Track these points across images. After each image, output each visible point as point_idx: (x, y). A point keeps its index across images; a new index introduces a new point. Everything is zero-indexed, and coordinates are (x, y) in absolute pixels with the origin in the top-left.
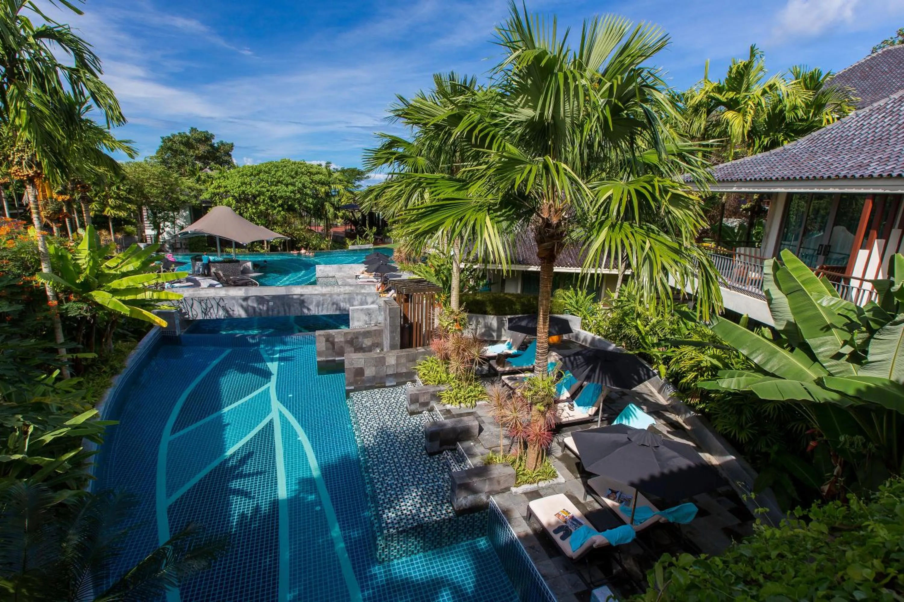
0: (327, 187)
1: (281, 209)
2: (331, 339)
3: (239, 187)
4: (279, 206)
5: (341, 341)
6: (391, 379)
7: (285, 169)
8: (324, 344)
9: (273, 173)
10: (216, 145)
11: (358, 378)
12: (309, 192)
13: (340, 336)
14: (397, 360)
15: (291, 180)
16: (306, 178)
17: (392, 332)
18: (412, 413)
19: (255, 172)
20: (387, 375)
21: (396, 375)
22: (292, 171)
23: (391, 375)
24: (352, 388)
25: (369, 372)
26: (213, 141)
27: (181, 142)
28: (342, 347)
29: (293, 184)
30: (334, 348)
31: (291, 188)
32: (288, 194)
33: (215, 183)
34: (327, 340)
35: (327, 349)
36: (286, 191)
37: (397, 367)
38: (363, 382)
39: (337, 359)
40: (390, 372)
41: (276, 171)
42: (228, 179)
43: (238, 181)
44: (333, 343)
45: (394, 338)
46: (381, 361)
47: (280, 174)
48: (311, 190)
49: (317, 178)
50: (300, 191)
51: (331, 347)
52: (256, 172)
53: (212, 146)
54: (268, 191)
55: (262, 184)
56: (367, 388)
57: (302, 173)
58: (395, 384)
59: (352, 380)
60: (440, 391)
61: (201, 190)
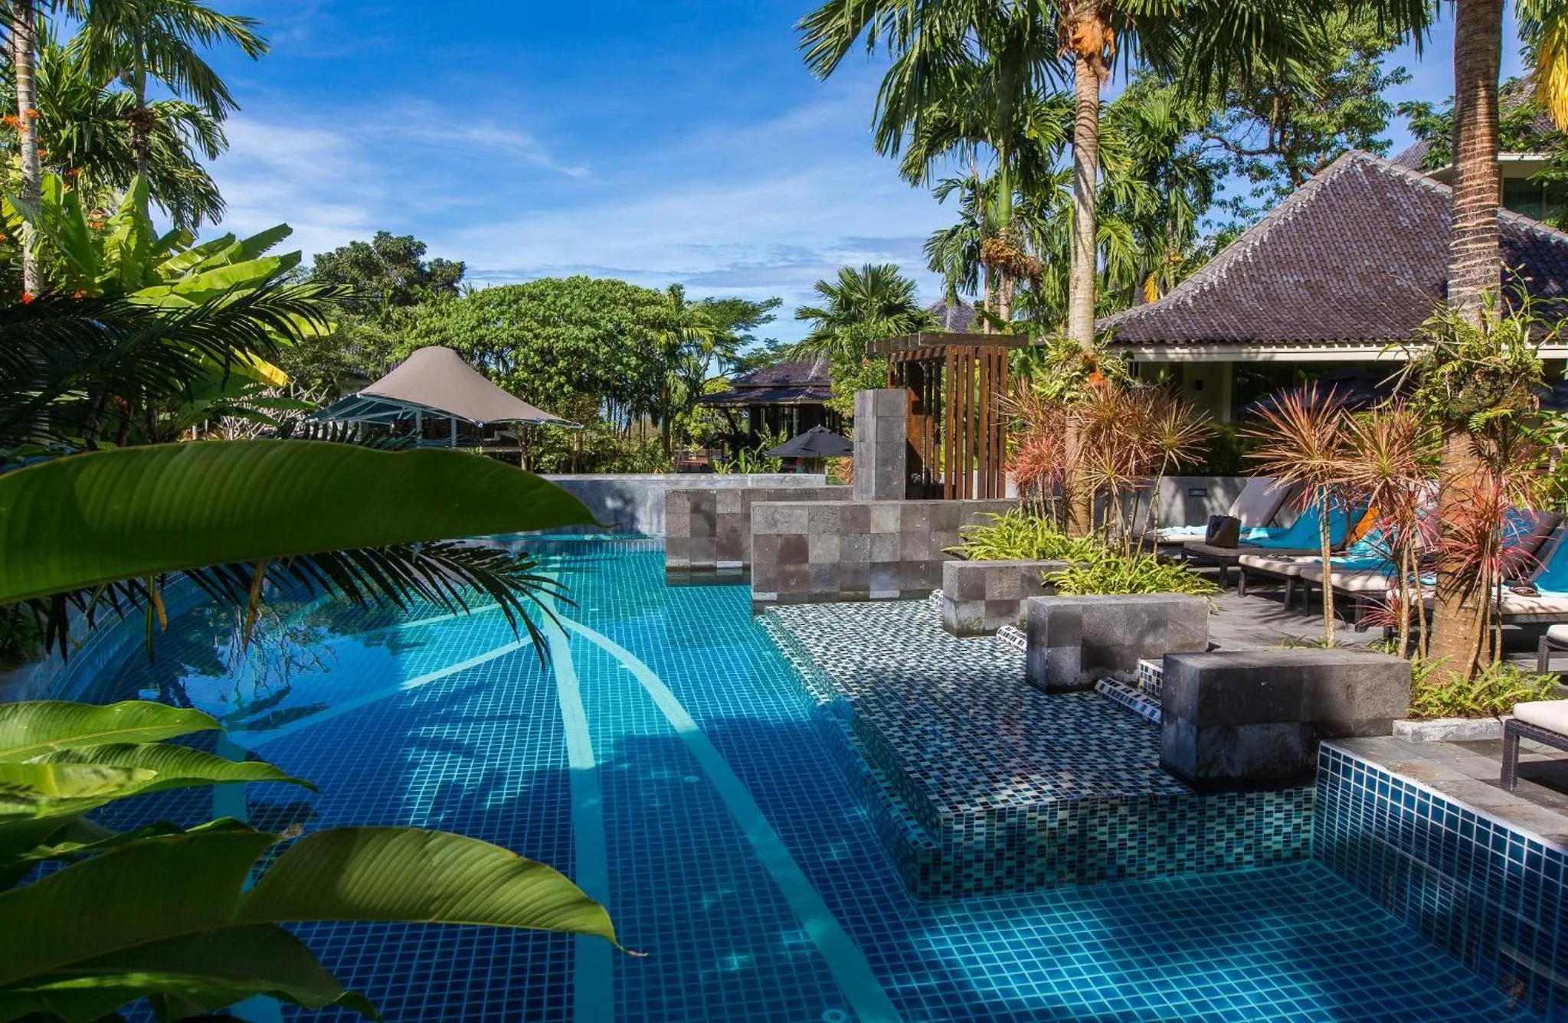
0: (671, 334)
1: (563, 379)
2: (705, 507)
3: (473, 329)
4: (560, 373)
5: (733, 515)
6: (884, 578)
7: (577, 292)
8: (686, 519)
9: (549, 299)
10: (427, 269)
11: (791, 568)
12: (629, 342)
13: (729, 499)
14: (903, 523)
15: (586, 314)
16: (623, 313)
17: (883, 462)
18: (963, 632)
19: (510, 297)
20: (874, 565)
21: (900, 568)
22: (592, 297)
23: (886, 566)
24: (773, 596)
25: (823, 551)
26: (422, 259)
27: (355, 263)
28: (734, 530)
29: (595, 325)
30: (713, 533)
31: (588, 331)
32: (581, 344)
33: (421, 326)
34: (696, 509)
35: (694, 533)
36: (577, 339)
37: (904, 546)
38: (804, 579)
39: (720, 564)
40: (883, 556)
41: (556, 297)
42: (449, 316)
43: (471, 317)
44: (711, 519)
45: (889, 480)
46: (857, 521)
47: (567, 300)
48: (635, 338)
49: (650, 311)
50: (609, 337)
51: (706, 526)
52: (510, 299)
53: (419, 268)
54: (537, 337)
55: (527, 322)
56: (815, 599)
57: (615, 301)
58: (897, 594)
59: (772, 573)
60: (1050, 568)
61: (389, 345)
